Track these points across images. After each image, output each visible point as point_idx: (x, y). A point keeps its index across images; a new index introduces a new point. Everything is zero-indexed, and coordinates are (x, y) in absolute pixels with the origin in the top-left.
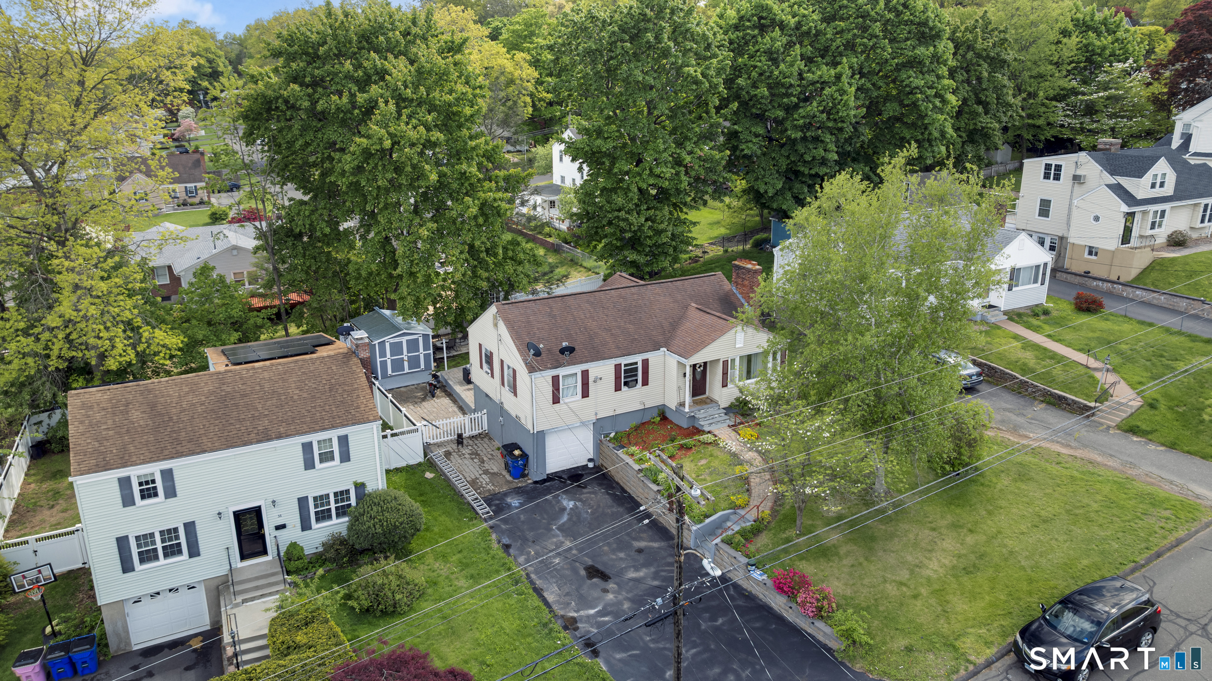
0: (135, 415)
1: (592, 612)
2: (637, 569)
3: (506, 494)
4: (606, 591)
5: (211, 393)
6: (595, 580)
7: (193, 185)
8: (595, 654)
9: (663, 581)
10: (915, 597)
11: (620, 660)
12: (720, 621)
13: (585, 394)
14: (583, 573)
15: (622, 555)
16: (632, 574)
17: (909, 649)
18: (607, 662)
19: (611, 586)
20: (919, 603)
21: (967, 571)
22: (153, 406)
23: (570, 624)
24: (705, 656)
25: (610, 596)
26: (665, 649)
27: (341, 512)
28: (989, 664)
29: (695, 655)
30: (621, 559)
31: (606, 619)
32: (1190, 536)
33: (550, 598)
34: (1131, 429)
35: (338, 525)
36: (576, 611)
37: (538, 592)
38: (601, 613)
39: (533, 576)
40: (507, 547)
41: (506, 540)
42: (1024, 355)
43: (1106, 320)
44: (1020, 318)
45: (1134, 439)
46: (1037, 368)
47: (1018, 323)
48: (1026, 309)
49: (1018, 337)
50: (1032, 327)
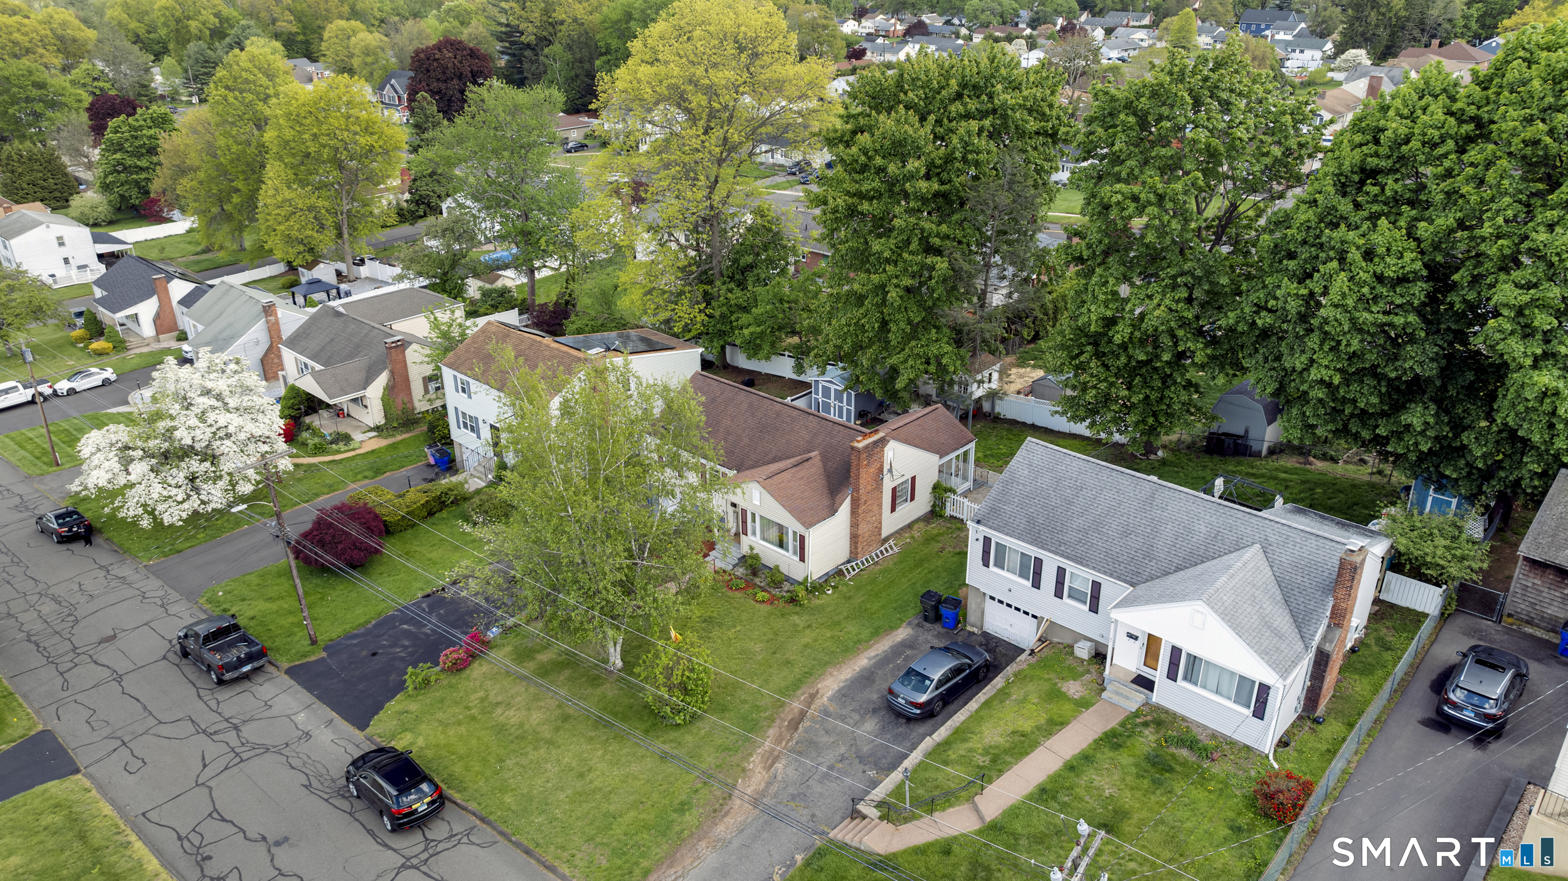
0: (489, 346)
8: (427, 596)
10: (466, 708)
17: (406, 712)
20: (459, 710)
21: (499, 732)
34: (819, 853)
42: (992, 734)
43: (1237, 830)
44: (1146, 724)
45: (799, 858)
46: (961, 749)
47: (1123, 724)
48: (1214, 735)
49: (1055, 725)
50: (1113, 740)
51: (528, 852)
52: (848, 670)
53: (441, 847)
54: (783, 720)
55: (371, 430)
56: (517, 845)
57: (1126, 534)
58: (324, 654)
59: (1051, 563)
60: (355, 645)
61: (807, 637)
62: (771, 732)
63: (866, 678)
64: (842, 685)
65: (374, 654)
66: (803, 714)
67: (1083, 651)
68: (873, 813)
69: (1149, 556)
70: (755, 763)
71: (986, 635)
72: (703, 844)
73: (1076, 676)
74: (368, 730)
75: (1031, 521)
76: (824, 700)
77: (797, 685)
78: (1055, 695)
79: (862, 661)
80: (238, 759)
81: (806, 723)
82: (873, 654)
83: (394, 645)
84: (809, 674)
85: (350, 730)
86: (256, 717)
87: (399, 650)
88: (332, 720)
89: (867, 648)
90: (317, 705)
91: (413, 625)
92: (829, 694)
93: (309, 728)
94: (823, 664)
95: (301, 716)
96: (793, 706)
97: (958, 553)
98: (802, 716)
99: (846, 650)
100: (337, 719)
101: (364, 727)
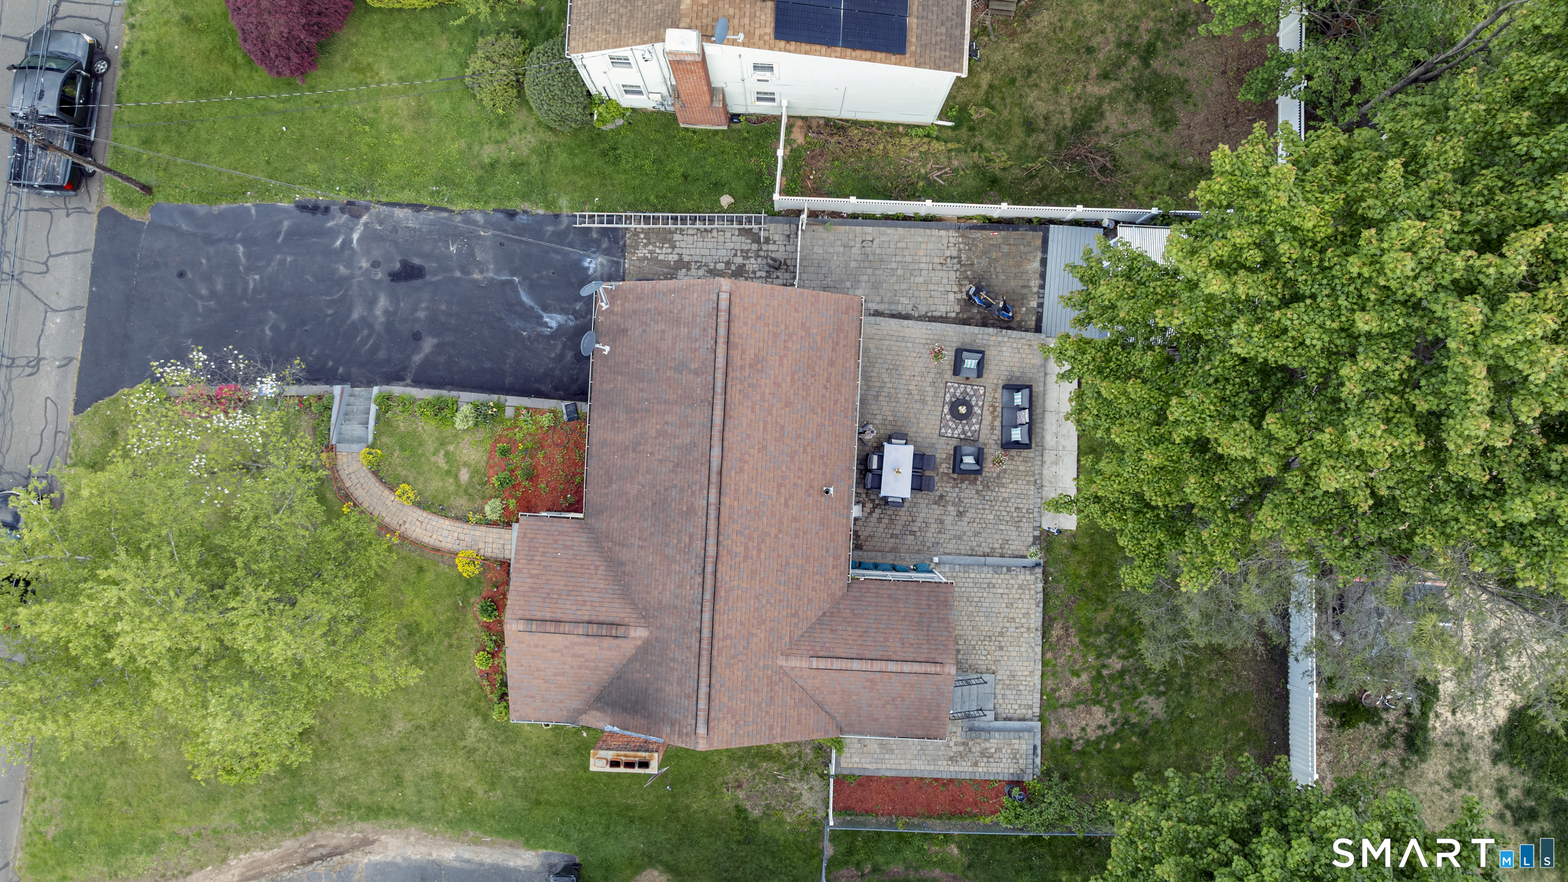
1: (355, 236)
2: (386, 312)
3: (616, 260)
4: (375, 265)
6: (398, 266)
8: (302, 207)
9: (353, 323)
11: (281, 222)
12: (268, 332)
14: (417, 261)
15: (421, 314)
16: (383, 303)
18: (285, 211)
19: (379, 275)
23: (352, 209)
24: (239, 291)
25: (365, 264)
26: (268, 264)
29: (246, 283)
30: (415, 310)
31: (338, 243)
33: (399, 213)
36: (366, 224)
37: (417, 207)
38: (347, 242)
39: (446, 215)
40: (512, 214)
41: (522, 219)
52: (423, 850)
54: (313, 840)
60: (181, 234)
61: (452, 765)
62: (289, 844)
64: (399, 860)
65: (181, 275)
66: (336, 852)
74: (79, 418)
76: (363, 860)
77: (373, 812)
81: (320, 868)
82: (467, 855)
83: (207, 278)
84: (393, 812)
85: (71, 396)
86: (26, 279)
87: (204, 292)
88: (71, 360)
89: (477, 842)
90: (80, 316)
91: (248, 255)
92: (377, 858)
93: (46, 353)
94: (416, 817)
95: (56, 322)
96: (338, 837)
97: (740, 810)
98: (331, 855)
99: (454, 824)
100: (75, 365)
101: (79, 408)
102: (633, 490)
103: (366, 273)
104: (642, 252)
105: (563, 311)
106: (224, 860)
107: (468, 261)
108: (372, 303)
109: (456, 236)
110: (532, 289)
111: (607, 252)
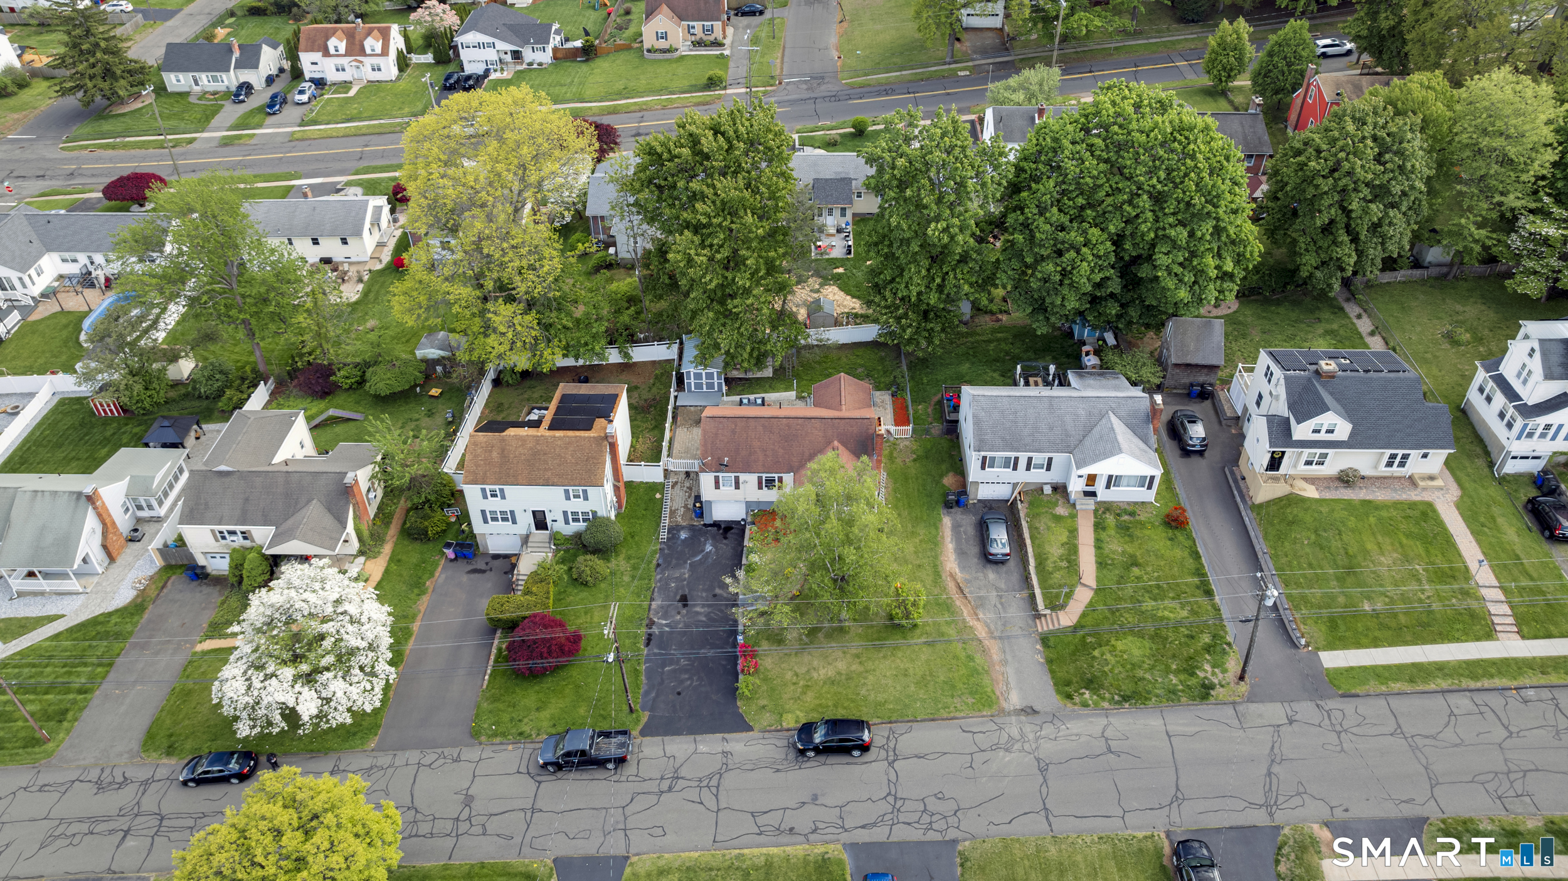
0: (495, 454)
1: (664, 622)
2: (703, 607)
3: (683, 528)
4: (679, 613)
5: (531, 448)
6: (680, 604)
7: (710, 23)
8: (648, 645)
9: (708, 619)
10: (794, 684)
11: (654, 652)
13: (737, 487)
14: (678, 597)
15: (704, 594)
16: (698, 609)
17: (764, 707)
18: (648, 651)
19: (684, 611)
20: (792, 688)
21: (833, 683)
22: (503, 450)
23: (651, 624)
25: (678, 617)
27: (584, 520)
28: (788, 730)
30: (702, 597)
31: (667, 628)
32: (964, 718)
33: (654, 605)
34: (1045, 640)
35: (581, 526)
36: (658, 618)
37: (651, 600)
38: (667, 625)
39: (656, 589)
40: (658, 565)
41: (660, 561)
42: (1055, 551)
43: (1171, 539)
44: (1104, 513)
45: (1038, 647)
46: (1050, 566)
47: (1096, 517)
48: (1128, 503)
49: (1073, 532)
50: (1099, 526)
51: (933, 720)
52: (950, 554)
53: (892, 745)
54: (955, 594)
55: (356, 556)
56: (922, 721)
57: (1051, 428)
58: (647, 714)
59: (1023, 458)
60: (657, 696)
62: (958, 603)
63: (961, 553)
64: (957, 563)
65: (679, 694)
66: (959, 586)
67: (1048, 490)
68: (1048, 612)
69: (1068, 435)
70: (971, 622)
71: (979, 501)
72: (997, 668)
73: (1056, 504)
74: (757, 727)
75: (1003, 439)
76: (959, 576)
77: (938, 574)
78: (1058, 519)
79: (949, 547)
80: (714, 790)
81: (966, 591)
82: (948, 539)
83: (682, 682)
84: (935, 566)
85: (744, 735)
86: (677, 766)
87: (689, 682)
88: (724, 738)
89: (943, 537)
90: (699, 738)
91: (671, 664)
92: (957, 570)
93: (720, 750)
94: (936, 557)
95: (702, 748)
96: (951, 585)
97: (915, 460)
98: (960, 588)
99: (936, 544)
100: (726, 735)
101: (750, 729)
102: (781, 451)
103: (683, 617)
104: (679, 519)
105: (705, 545)
106: (971, 627)
107: (680, 579)
108: (698, 613)
109: (667, 584)
110: (695, 555)
111: (679, 531)
